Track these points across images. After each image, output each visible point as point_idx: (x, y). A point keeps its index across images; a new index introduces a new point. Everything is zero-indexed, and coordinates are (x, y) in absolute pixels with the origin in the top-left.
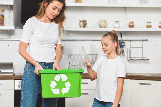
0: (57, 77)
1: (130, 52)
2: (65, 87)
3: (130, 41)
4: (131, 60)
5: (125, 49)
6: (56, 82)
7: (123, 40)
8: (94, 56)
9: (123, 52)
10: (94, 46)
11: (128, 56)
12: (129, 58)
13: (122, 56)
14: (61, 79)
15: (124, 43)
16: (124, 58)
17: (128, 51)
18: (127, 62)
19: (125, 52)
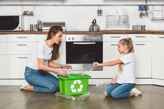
0: (75, 82)
1: (153, 14)
2: (80, 88)
3: (153, 5)
4: (154, 20)
5: (149, 11)
6: (74, 85)
7: (147, 5)
8: (126, 17)
9: (147, 14)
10: (126, 9)
11: (151, 17)
12: (152, 19)
13: (146, 16)
14: (77, 83)
15: (148, 7)
16: (148, 18)
17: (151, 14)
18: (151, 21)
19: (149, 14)
